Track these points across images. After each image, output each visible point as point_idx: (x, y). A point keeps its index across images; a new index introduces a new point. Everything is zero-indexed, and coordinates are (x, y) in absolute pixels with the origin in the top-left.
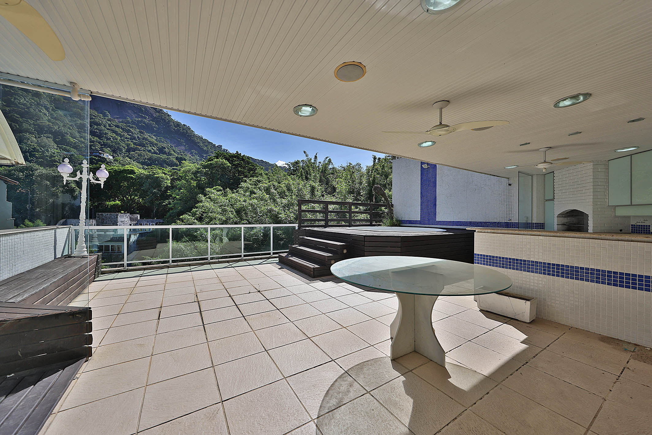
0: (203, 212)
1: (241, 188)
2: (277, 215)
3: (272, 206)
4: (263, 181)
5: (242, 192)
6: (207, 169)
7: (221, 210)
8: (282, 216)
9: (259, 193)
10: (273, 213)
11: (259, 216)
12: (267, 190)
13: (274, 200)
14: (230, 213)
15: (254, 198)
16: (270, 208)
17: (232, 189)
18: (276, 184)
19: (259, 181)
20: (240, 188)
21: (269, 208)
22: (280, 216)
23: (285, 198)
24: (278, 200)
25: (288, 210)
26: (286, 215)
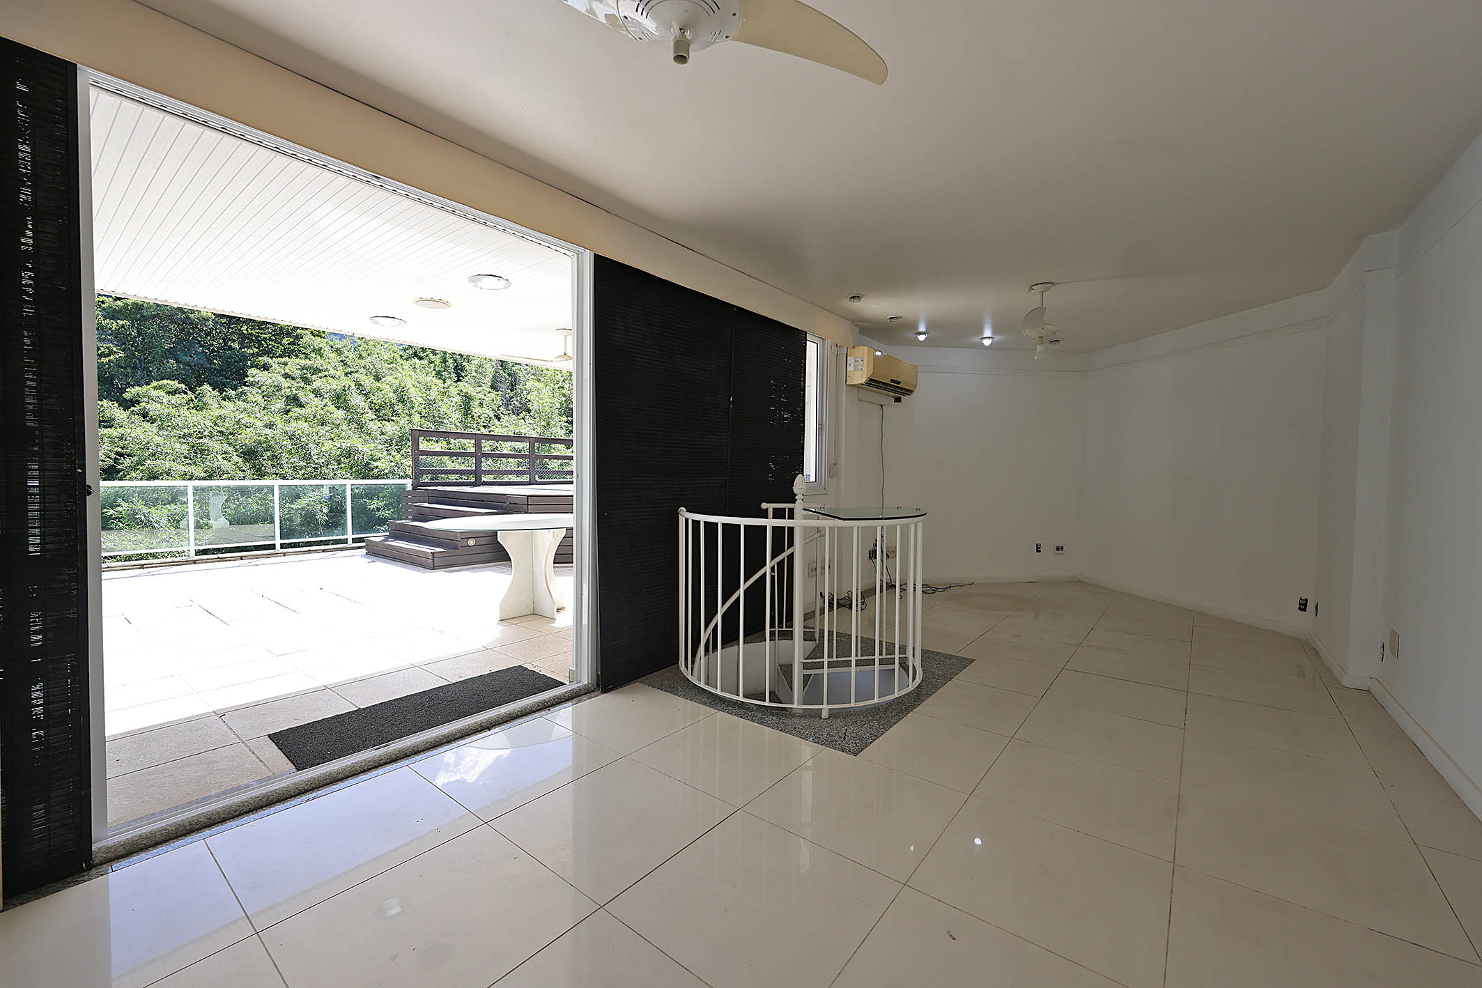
0: (122, 455)
1: (252, 384)
2: (368, 464)
3: (355, 442)
4: (327, 370)
5: (259, 398)
6: (121, 322)
7: (186, 447)
8: (383, 464)
9: (314, 405)
10: (356, 458)
11: (316, 464)
12: (338, 397)
13: (361, 426)
14: (220, 457)
15: (297, 419)
16: (348, 445)
17: (219, 387)
18: (368, 382)
19: (316, 371)
20: (247, 386)
21: (346, 444)
22: (375, 464)
23: (393, 421)
24: (374, 426)
25: (399, 451)
26: (392, 464)
